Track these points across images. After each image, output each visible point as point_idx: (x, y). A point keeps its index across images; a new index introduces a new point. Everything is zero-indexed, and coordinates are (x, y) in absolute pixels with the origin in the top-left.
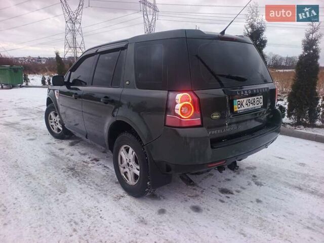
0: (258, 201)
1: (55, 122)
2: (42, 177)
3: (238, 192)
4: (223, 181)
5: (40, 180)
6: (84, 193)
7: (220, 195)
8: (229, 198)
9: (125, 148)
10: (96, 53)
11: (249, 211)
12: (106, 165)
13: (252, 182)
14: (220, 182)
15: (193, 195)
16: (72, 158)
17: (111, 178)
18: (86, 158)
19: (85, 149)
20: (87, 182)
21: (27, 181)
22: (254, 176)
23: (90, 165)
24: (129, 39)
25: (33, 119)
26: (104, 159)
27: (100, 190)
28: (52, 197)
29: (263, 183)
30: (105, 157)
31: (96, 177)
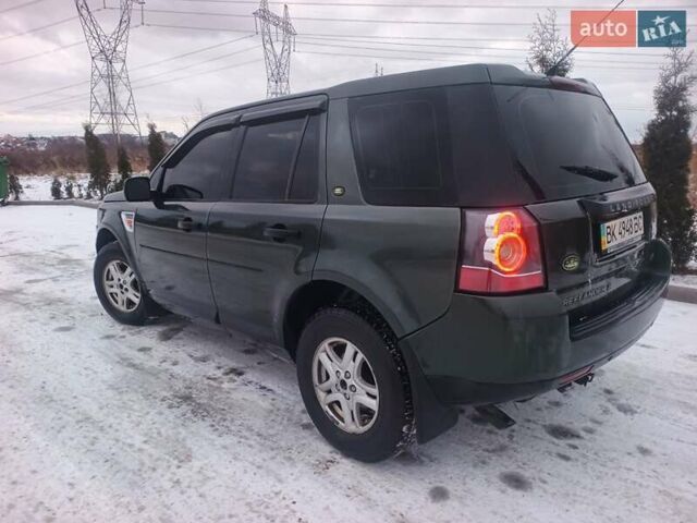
0: (644, 451)
1: (121, 286)
2: (119, 424)
3: (590, 431)
4: (547, 408)
5: (117, 430)
6: (235, 458)
7: (553, 443)
8: (575, 447)
9: (330, 344)
10: (237, 124)
11: (632, 476)
12: (263, 384)
13: (609, 406)
14: (539, 409)
15: (493, 447)
16: (177, 370)
17: (288, 414)
18: (210, 369)
19: (199, 346)
20: (233, 428)
21: (85, 437)
22: (608, 392)
23: (226, 386)
24: (331, 89)
25: (55, 279)
26: (253, 367)
27: (272, 449)
28: (162, 476)
29: (635, 409)
30: (255, 364)
31: (250, 415)
